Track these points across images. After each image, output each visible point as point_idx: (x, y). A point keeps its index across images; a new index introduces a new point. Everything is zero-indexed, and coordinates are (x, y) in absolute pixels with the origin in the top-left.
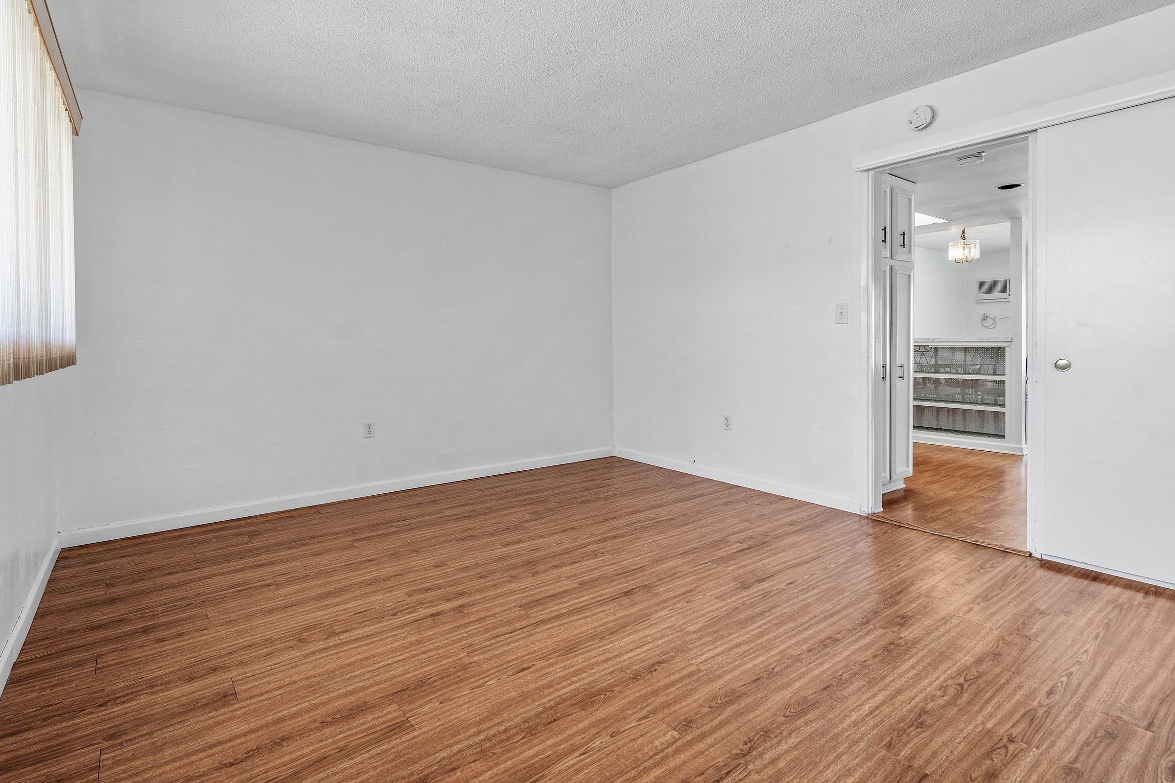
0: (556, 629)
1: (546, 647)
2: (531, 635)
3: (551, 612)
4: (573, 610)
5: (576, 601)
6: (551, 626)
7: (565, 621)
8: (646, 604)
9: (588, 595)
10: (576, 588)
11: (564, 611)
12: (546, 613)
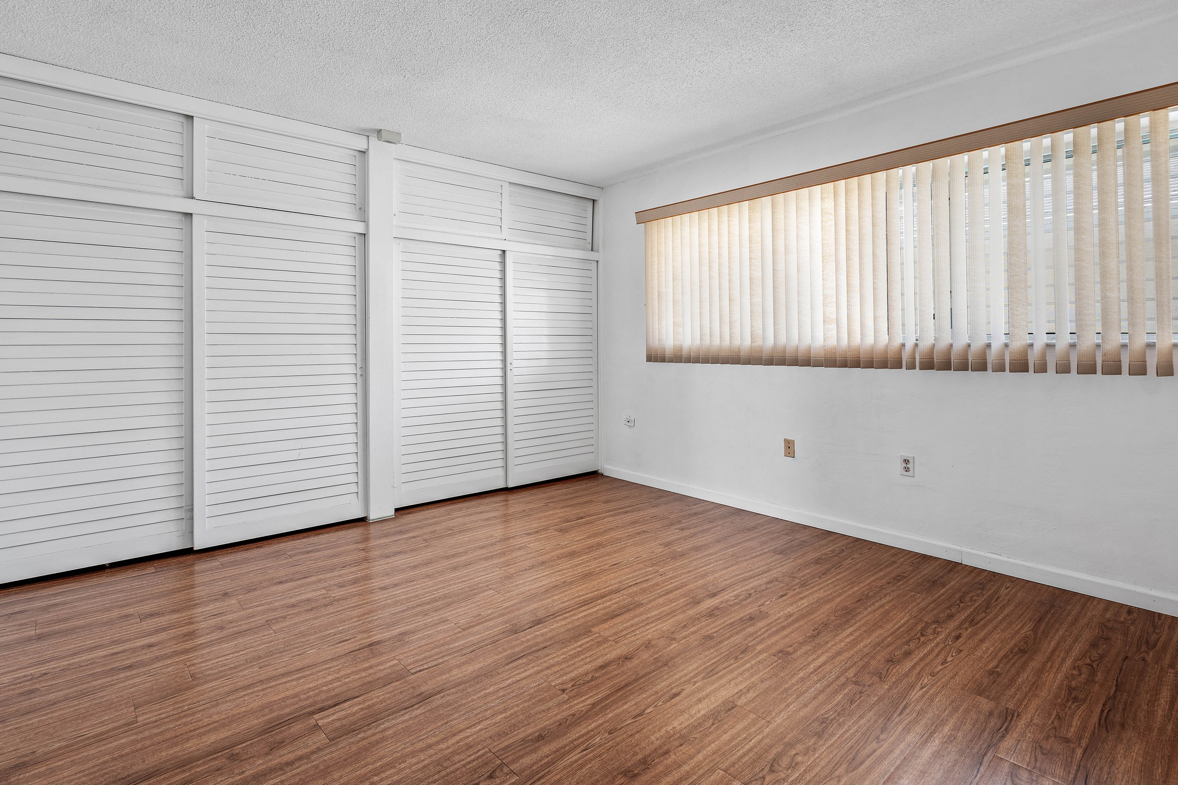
0: (602, 587)
1: (605, 576)
2: (620, 582)
3: (611, 600)
4: (591, 603)
5: (590, 611)
6: (607, 589)
7: (596, 593)
8: (522, 611)
9: (579, 619)
10: (592, 626)
11: (599, 601)
12: (615, 599)
